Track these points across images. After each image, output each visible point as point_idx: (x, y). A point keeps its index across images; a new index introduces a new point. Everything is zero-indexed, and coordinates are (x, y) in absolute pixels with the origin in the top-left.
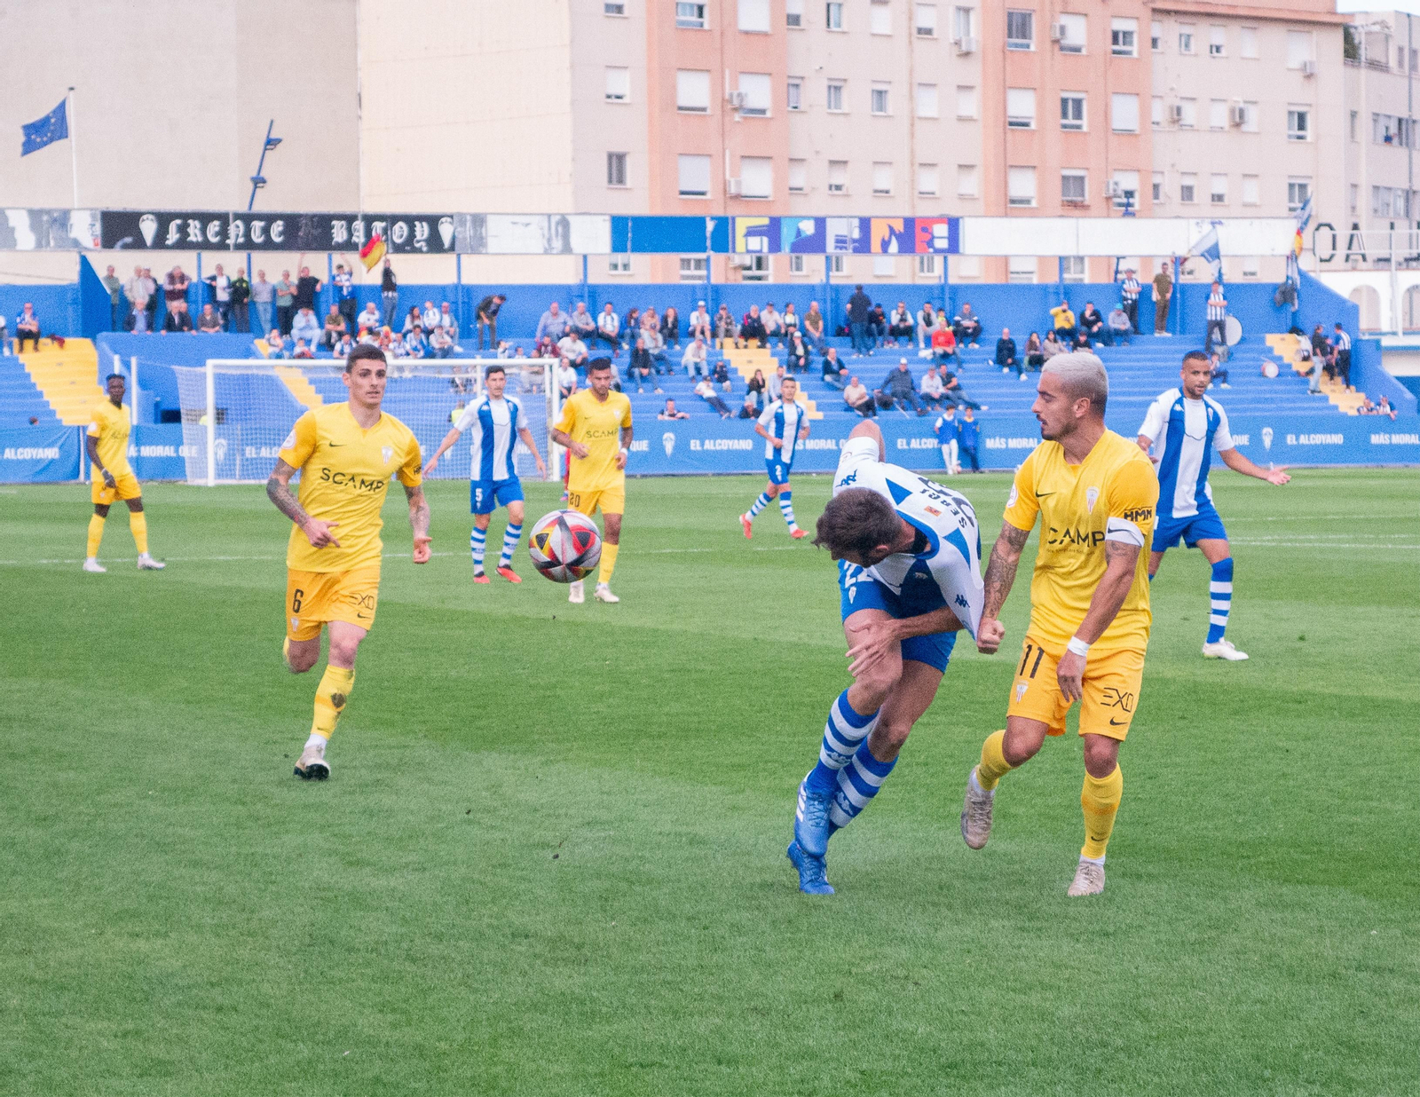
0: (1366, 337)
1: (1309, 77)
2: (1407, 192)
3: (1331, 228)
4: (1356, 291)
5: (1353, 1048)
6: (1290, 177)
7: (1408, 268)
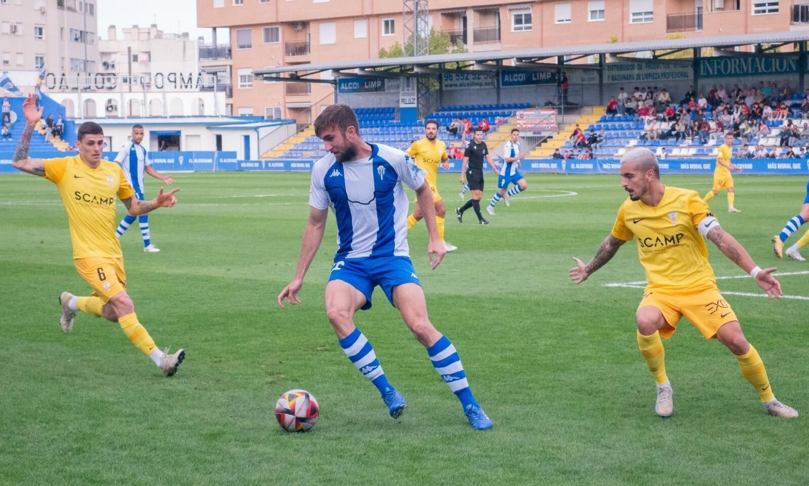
0: (69, 120)
1: (43, 13)
2: (85, 61)
3: (54, 75)
4: (65, 101)
5: (59, 408)
6: (36, 54)
7: (85, 92)
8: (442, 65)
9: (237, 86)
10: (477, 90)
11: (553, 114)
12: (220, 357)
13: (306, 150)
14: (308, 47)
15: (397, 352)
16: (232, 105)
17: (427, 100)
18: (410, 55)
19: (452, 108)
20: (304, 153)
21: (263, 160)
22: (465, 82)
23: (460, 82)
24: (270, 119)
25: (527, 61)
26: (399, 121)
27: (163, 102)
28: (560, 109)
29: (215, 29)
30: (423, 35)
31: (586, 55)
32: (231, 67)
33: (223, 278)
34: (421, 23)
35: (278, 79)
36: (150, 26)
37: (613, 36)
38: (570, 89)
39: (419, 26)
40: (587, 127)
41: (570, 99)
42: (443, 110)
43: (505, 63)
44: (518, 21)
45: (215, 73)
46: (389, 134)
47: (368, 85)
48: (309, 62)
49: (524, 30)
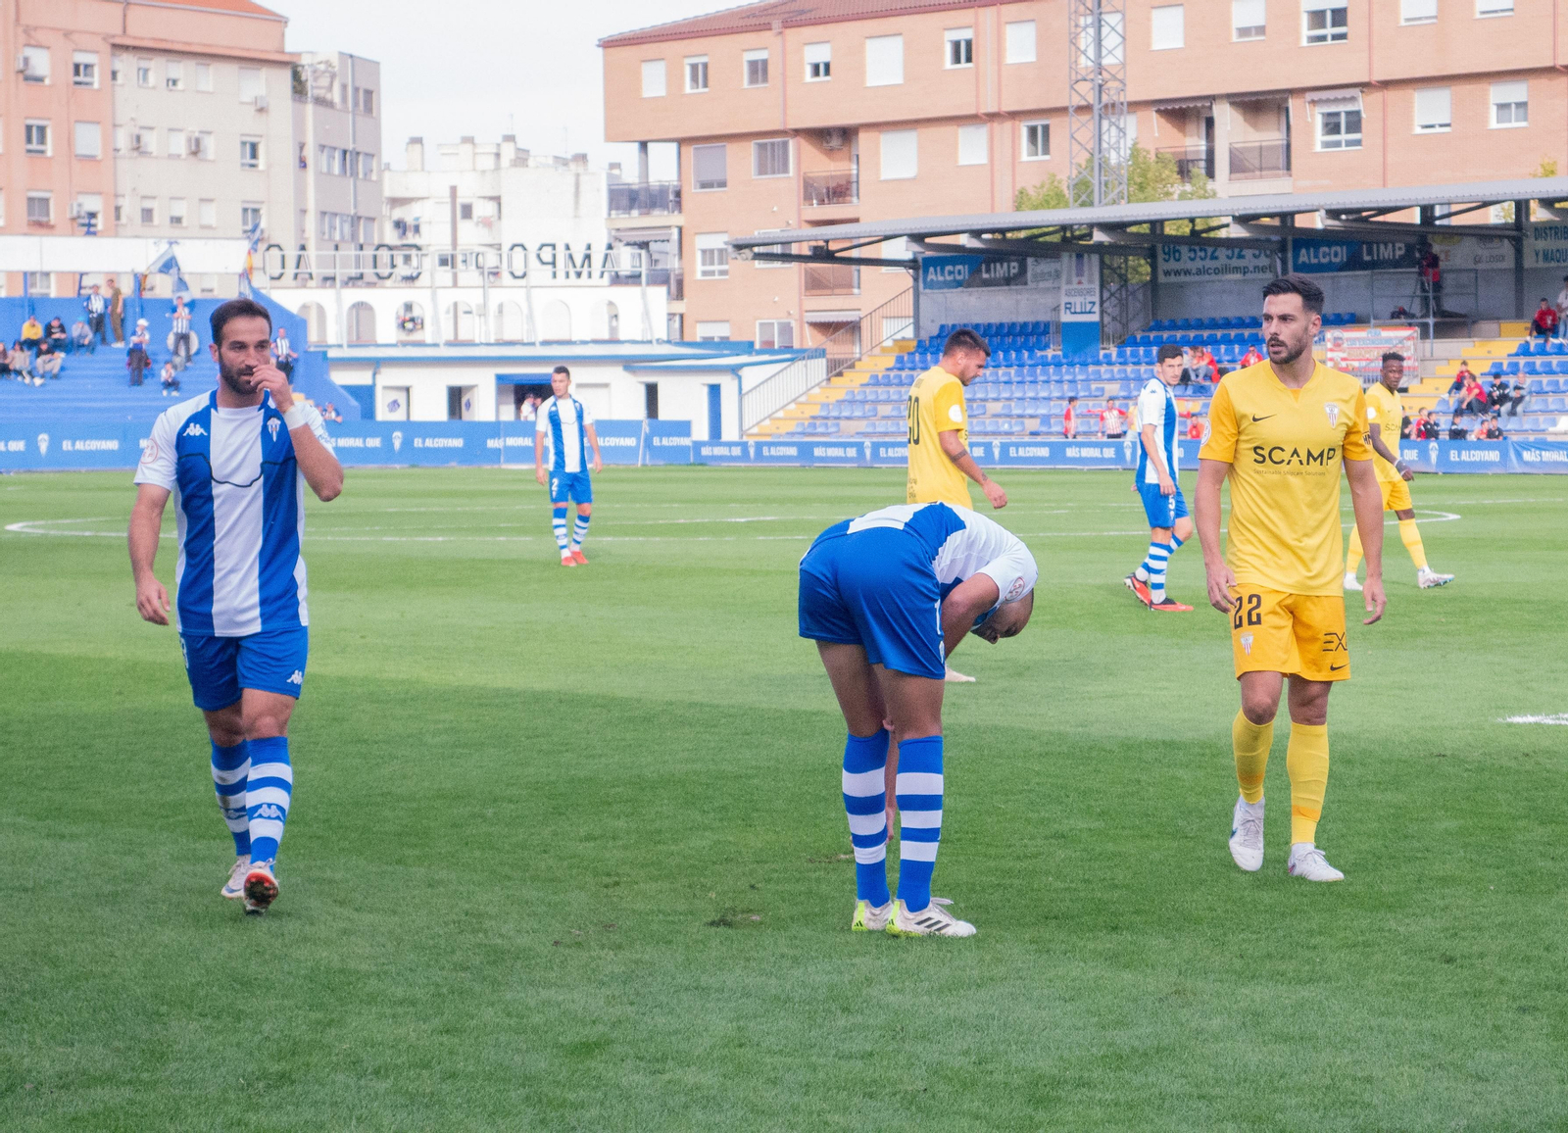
0: (312, 349)
1: (261, 110)
2: (352, 218)
3: (281, 249)
4: (305, 307)
5: (246, 984)
6: (244, 202)
7: (354, 286)
8: (1158, 225)
9: (693, 272)
10: (1236, 282)
11: (1408, 338)
12: (618, 875)
13: (848, 418)
14: (854, 186)
15: (1018, 865)
16: (682, 316)
17: (1123, 305)
18: (1083, 205)
19: (1179, 323)
20: (843, 423)
21: (751, 441)
22: (1209, 264)
23: (1199, 264)
24: (768, 347)
25: (1351, 217)
26: (1060, 353)
27: (525, 311)
28: (1424, 327)
29: (644, 145)
30: (1114, 159)
31: (1486, 204)
32: (680, 229)
33: (639, 701)
34: (1109, 130)
35: (786, 257)
36: (499, 140)
37: (1546, 161)
38: (1449, 281)
39: (1105, 137)
40: (1486, 367)
41: (1450, 304)
42: (1159, 327)
43: (1300, 222)
44: (1332, 127)
45: (644, 245)
46: (1034, 382)
47: (988, 271)
48: (856, 220)
49: (1344, 148)
